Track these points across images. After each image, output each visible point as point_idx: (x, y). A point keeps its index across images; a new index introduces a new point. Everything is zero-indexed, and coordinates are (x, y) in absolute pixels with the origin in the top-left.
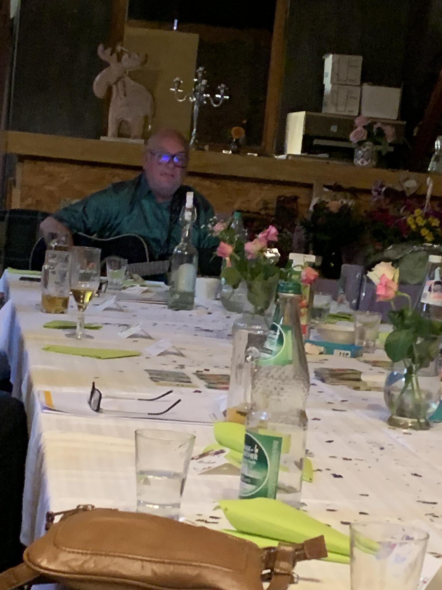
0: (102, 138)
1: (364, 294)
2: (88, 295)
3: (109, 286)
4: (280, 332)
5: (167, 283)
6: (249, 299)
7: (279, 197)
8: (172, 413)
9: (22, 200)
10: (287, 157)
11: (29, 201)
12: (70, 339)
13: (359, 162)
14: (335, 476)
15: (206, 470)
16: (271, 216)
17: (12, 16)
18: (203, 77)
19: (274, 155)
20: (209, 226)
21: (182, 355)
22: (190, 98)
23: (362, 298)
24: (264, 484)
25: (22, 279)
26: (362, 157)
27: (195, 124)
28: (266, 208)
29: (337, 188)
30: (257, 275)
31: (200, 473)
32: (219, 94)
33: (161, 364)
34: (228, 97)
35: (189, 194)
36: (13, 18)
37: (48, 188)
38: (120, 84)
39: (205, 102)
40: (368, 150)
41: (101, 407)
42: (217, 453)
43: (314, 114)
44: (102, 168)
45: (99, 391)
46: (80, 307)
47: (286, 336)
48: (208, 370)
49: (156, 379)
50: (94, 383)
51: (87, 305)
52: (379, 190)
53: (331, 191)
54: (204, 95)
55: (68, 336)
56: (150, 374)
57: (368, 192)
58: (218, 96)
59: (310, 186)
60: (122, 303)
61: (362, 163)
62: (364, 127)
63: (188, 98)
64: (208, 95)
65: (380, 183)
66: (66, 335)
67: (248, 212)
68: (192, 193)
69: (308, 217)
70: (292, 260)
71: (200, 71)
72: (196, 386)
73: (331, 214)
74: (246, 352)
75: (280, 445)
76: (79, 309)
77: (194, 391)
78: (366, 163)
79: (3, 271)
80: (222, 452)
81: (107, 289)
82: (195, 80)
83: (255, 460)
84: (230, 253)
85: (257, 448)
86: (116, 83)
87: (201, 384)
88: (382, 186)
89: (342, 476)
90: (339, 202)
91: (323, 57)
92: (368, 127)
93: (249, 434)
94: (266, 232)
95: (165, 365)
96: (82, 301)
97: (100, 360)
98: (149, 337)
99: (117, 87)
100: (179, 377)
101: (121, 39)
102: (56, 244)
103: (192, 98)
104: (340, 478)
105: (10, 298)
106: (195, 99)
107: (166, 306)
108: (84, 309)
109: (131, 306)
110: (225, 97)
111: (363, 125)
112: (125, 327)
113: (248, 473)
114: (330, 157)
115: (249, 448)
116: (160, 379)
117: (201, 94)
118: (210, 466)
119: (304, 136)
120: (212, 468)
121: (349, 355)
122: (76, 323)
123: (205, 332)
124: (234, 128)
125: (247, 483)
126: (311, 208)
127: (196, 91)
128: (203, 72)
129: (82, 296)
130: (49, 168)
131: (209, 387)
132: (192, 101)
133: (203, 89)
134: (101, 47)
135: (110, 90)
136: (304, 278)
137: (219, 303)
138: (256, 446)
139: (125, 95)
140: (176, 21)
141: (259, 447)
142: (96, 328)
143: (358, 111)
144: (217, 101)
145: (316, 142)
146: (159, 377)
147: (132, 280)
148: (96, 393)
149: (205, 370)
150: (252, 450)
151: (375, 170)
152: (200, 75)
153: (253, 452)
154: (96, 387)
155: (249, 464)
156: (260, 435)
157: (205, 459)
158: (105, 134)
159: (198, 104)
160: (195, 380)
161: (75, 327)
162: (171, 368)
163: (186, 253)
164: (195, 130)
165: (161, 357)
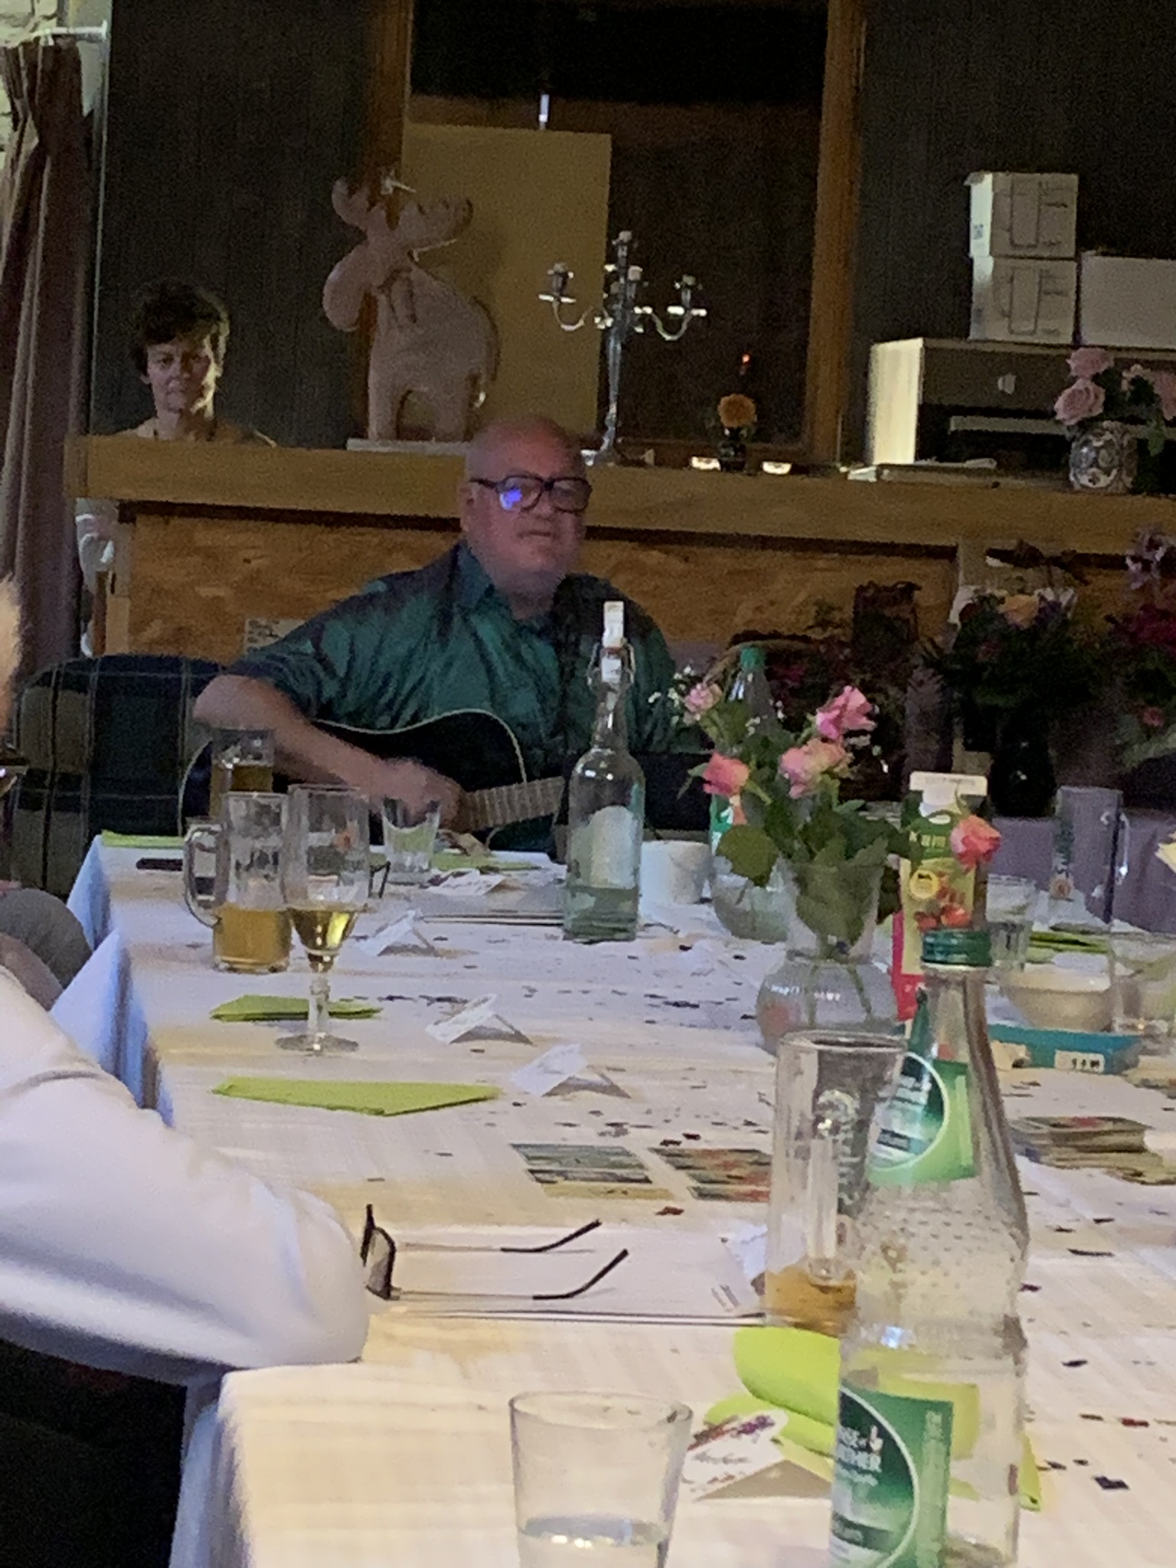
0: (353, 444)
1: (1124, 870)
2: (339, 925)
3: (391, 876)
4: (933, 1081)
5: (553, 857)
6: (803, 915)
7: (861, 589)
8: (606, 1291)
9: (136, 628)
10: (878, 474)
11: (155, 630)
12: (289, 1052)
13: (1085, 480)
14: (1105, 1483)
15: (719, 1486)
16: (842, 645)
17: (86, 111)
18: (631, 260)
19: (838, 465)
20: (674, 695)
21: (613, 1090)
22: (597, 320)
23: (1119, 883)
24: (904, 1544)
25: (144, 864)
26: (1095, 463)
27: (613, 393)
28: (823, 624)
29: (1023, 557)
30: (822, 844)
31: (701, 1493)
32: (678, 303)
33: (558, 1124)
34: (703, 312)
35: (610, 608)
36: (91, 114)
37: (206, 592)
38: (398, 288)
39: (640, 330)
40: (1108, 444)
41: (394, 1283)
42: (749, 1429)
43: (948, 344)
44: (355, 530)
45: (386, 1236)
46: (314, 959)
47: (953, 1098)
48: (695, 1137)
49: (547, 1177)
50: (369, 1209)
51: (334, 952)
52: (1147, 556)
53: (1009, 566)
54: (638, 310)
55: (284, 1043)
56: (529, 1158)
57: (1116, 563)
58: (676, 310)
59: (949, 554)
60: (431, 931)
61: (1094, 480)
62: (1096, 379)
63: (590, 321)
64: (649, 310)
65: (1147, 537)
66: (279, 1041)
67: (775, 635)
68: (620, 605)
69: (946, 642)
70: (919, 793)
71: (622, 243)
72: (666, 1195)
73: (1009, 634)
74: (815, 1106)
75: (946, 1426)
76: (314, 967)
77: (661, 1209)
78: (1104, 481)
79: (91, 839)
80: (763, 1423)
81: (386, 885)
82: (610, 268)
83: (874, 1474)
84: (742, 784)
85: (879, 1436)
86: (386, 287)
87: (679, 1184)
88: (1153, 545)
89: (1127, 1482)
90: (1035, 598)
91: (966, 183)
92: (1106, 380)
93: (849, 1393)
94: (835, 708)
95: (570, 1125)
96: (319, 941)
97: (381, 1118)
98: (518, 1037)
99: (389, 296)
100: (614, 1165)
101: (392, 159)
102: (236, 760)
103: (603, 318)
104: (1120, 1492)
105: (113, 928)
106: (609, 322)
107: (558, 932)
108: (328, 966)
109: (459, 934)
110: (695, 312)
111: (1092, 372)
112: (446, 1005)
113: (855, 1512)
114: (999, 466)
115: (853, 1437)
116: (560, 1173)
117: (628, 307)
118: (732, 1473)
119: (923, 409)
120: (738, 1478)
121: (1101, 1068)
122: (305, 1002)
123: (675, 1008)
124: (724, 400)
125: (851, 1541)
126: (954, 618)
127: (613, 298)
128: (630, 244)
129: (319, 929)
130: (206, 535)
131: (702, 1195)
132: (602, 327)
133: (631, 293)
134: (340, 188)
135: (369, 304)
136: (961, 848)
137: (707, 912)
138: (874, 1430)
139: (414, 318)
140: (545, 100)
141: (883, 1433)
142: (366, 1014)
143: (1071, 330)
144: (672, 324)
145: (955, 424)
146: (554, 1167)
147: (457, 851)
148: (379, 1238)
149: (689, 1137)
150: (863, 1442)
151: (1130, 499)
152: (622, 253)
153: (868, 1449)
154: (378, 1224)
155: (854, 1485)
156: (886, 1397)
157: (715, 1447)
158: (361, 433)
159: (619, 334)
160: (659, 1169)
161: (305, 1016)
162: (587, 1135)
163: (610, 777)
164: (613, 409)
165: (556, 1100)
